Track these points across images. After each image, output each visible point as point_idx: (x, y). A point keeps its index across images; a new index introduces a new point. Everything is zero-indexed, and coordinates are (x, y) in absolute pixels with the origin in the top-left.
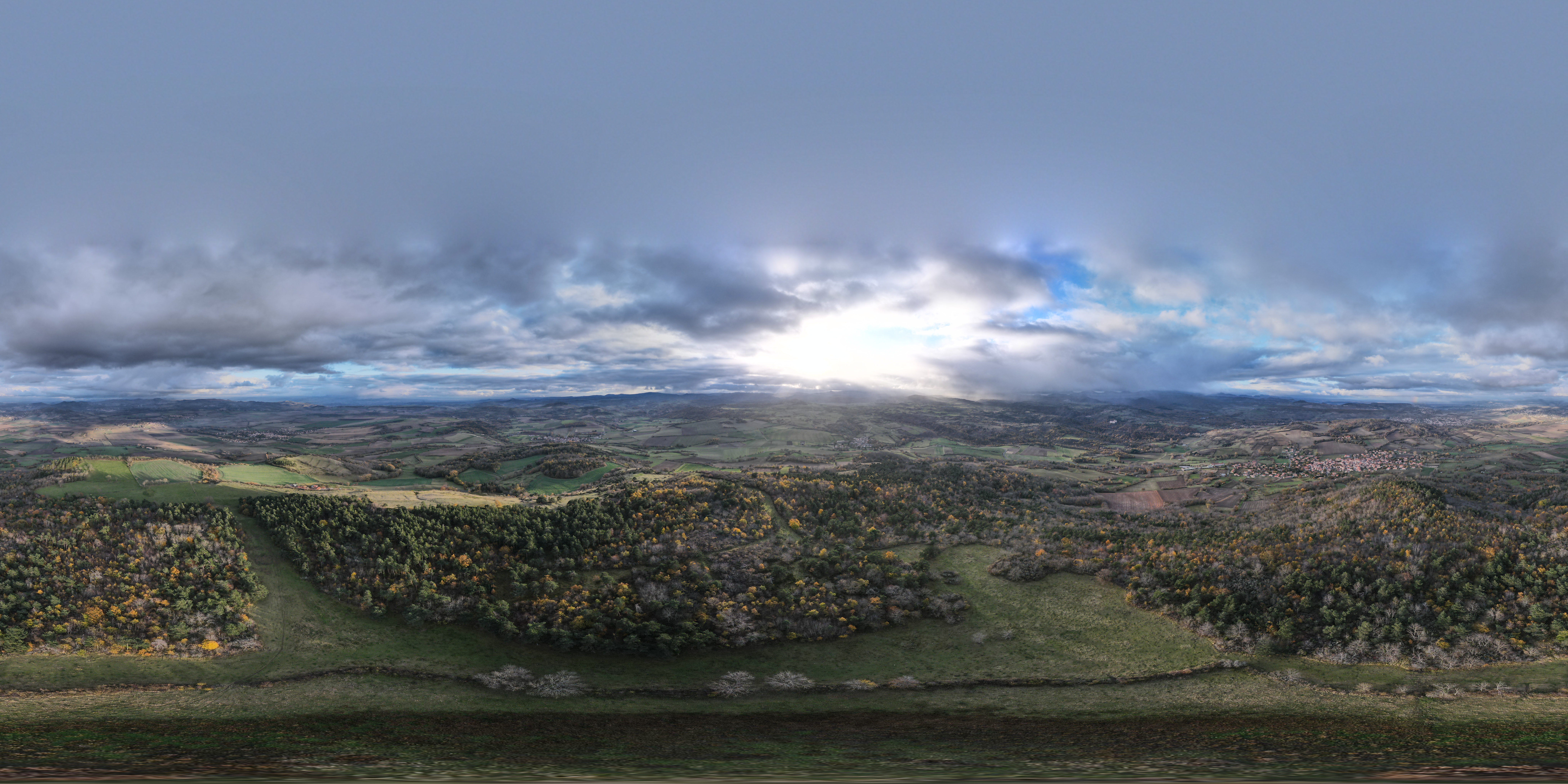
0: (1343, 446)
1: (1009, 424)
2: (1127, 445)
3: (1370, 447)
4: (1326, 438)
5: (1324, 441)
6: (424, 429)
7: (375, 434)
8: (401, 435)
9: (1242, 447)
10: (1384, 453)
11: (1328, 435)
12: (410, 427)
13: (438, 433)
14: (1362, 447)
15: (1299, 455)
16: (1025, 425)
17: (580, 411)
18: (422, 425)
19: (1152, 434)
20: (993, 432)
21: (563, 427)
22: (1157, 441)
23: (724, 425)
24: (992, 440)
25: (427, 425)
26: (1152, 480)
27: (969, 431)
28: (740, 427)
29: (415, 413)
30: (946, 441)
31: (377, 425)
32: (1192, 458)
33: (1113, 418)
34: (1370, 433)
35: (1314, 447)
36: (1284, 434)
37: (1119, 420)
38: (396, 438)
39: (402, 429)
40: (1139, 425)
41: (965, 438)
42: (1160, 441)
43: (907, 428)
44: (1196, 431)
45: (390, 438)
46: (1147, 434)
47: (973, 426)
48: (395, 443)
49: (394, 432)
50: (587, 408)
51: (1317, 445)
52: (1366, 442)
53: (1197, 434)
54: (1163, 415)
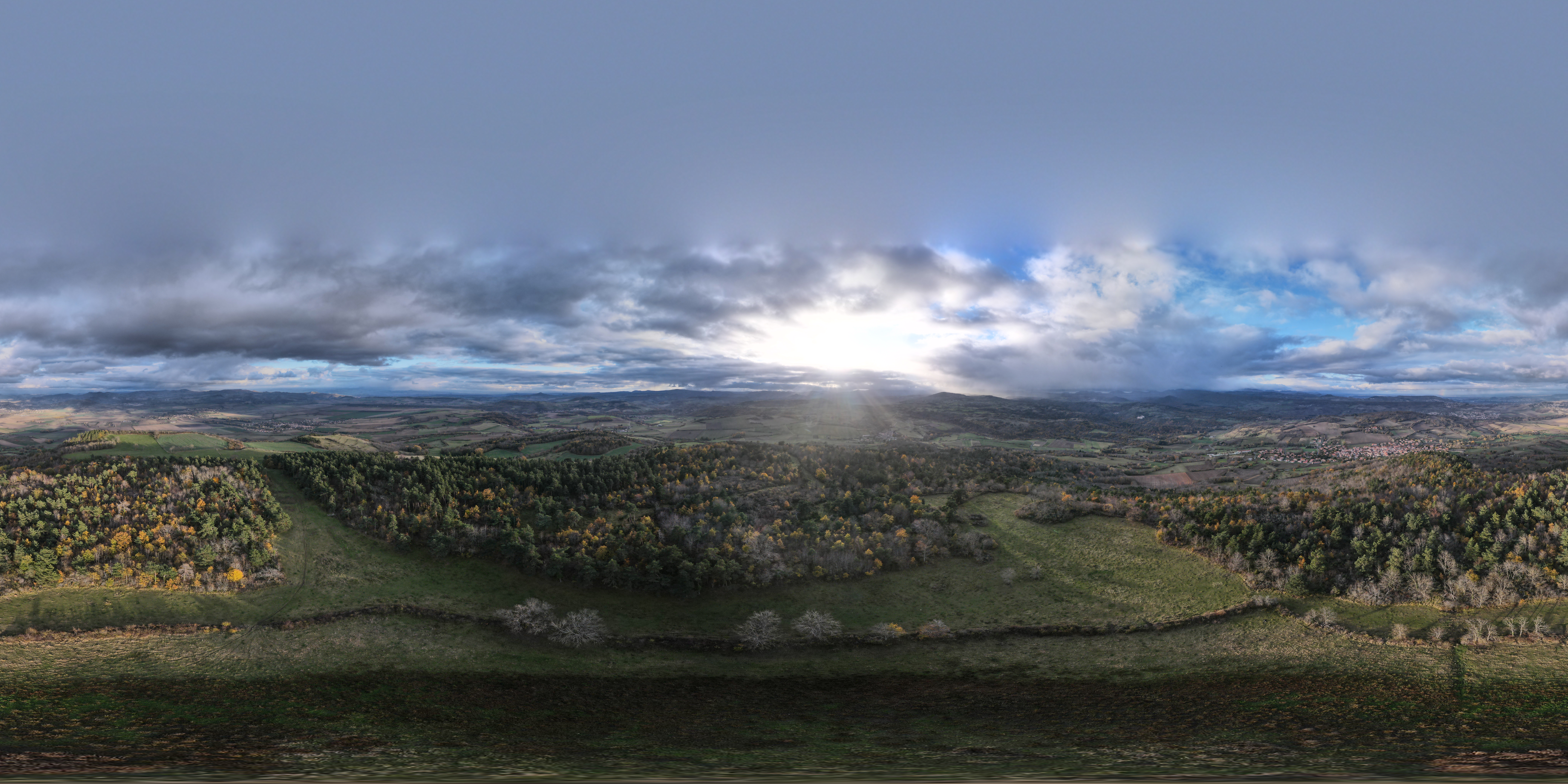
0: (1370, 436)
1: (1036, 420)
2: (1155, 438)
3: (1397, 437)
4: (1353, 429)
5: (1351, 431)
6: (451, 420)
7: (401, 424)
8: (428, 424)
9: (1269, 436)
10: (1411, 441)
11: (1355, 426)
12: (437, 418)
13: (464, 423)
14: (1389, 437)
15: (1326, 445)
16: (1052, 421)
17: (607, 405)
18: (449, 416)
19: (1179, 428)
20: (1020, 428)
21: (590, 421)
22: (1184, 434)
23: (751, 421)
24: (1020, 435)
25: (454, 416)
26: (1180, 465)
27: (996, 427)
28: (767, 423)
29: (442, 404)
30: (974, 436)
31: (404, 416)
32: (1219, 447)
33: (1140, 414)
34: (1397, 424)
35: (1341, 438)
36: (1311, 426)
37: (1147, 416)
38: (423, 427)
39: (429, 419)
40: (1166, 420)
41: (993, 434)
42: (1188, 433)
43: (934, 424)
44: (1222, 424)
45: (416, 427)
46: (1175, 428)
47: (1000, 422)
48: (421, 431)
49: (421, 422)
50: (614, 402)
51: (1344, 435)
52: (1392, 432)
53: (1223, 427)
54: (1190, 411)
